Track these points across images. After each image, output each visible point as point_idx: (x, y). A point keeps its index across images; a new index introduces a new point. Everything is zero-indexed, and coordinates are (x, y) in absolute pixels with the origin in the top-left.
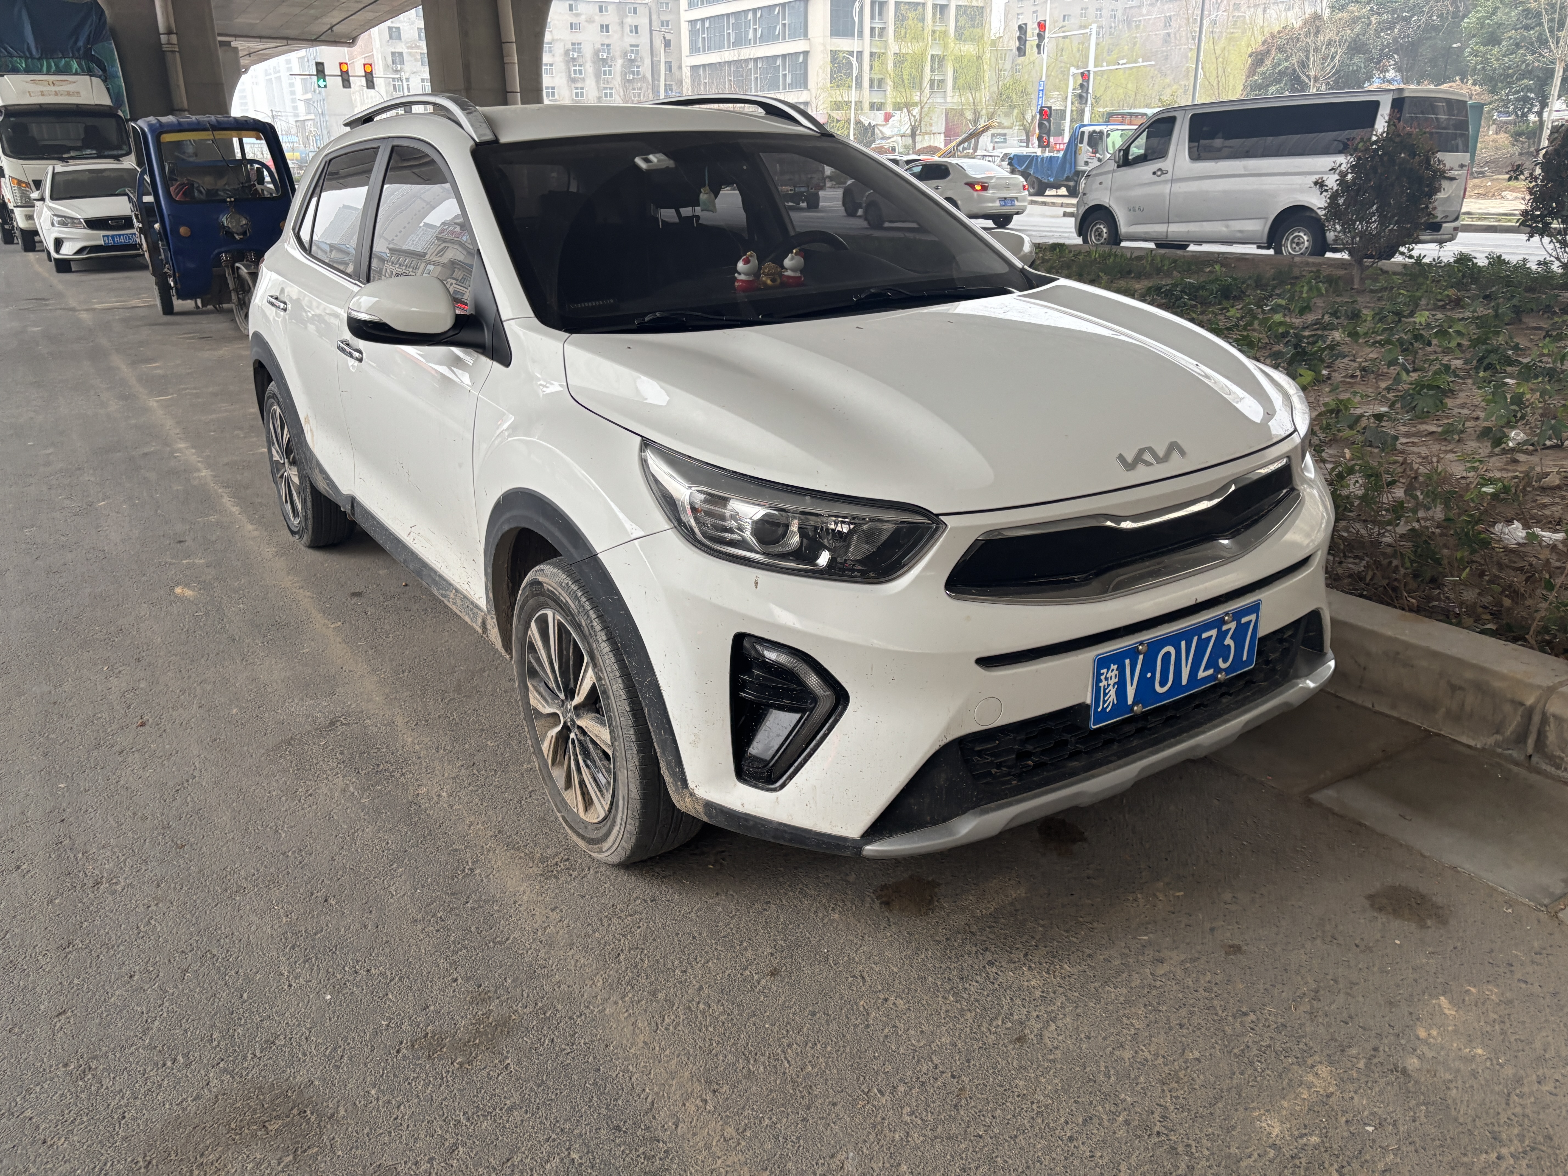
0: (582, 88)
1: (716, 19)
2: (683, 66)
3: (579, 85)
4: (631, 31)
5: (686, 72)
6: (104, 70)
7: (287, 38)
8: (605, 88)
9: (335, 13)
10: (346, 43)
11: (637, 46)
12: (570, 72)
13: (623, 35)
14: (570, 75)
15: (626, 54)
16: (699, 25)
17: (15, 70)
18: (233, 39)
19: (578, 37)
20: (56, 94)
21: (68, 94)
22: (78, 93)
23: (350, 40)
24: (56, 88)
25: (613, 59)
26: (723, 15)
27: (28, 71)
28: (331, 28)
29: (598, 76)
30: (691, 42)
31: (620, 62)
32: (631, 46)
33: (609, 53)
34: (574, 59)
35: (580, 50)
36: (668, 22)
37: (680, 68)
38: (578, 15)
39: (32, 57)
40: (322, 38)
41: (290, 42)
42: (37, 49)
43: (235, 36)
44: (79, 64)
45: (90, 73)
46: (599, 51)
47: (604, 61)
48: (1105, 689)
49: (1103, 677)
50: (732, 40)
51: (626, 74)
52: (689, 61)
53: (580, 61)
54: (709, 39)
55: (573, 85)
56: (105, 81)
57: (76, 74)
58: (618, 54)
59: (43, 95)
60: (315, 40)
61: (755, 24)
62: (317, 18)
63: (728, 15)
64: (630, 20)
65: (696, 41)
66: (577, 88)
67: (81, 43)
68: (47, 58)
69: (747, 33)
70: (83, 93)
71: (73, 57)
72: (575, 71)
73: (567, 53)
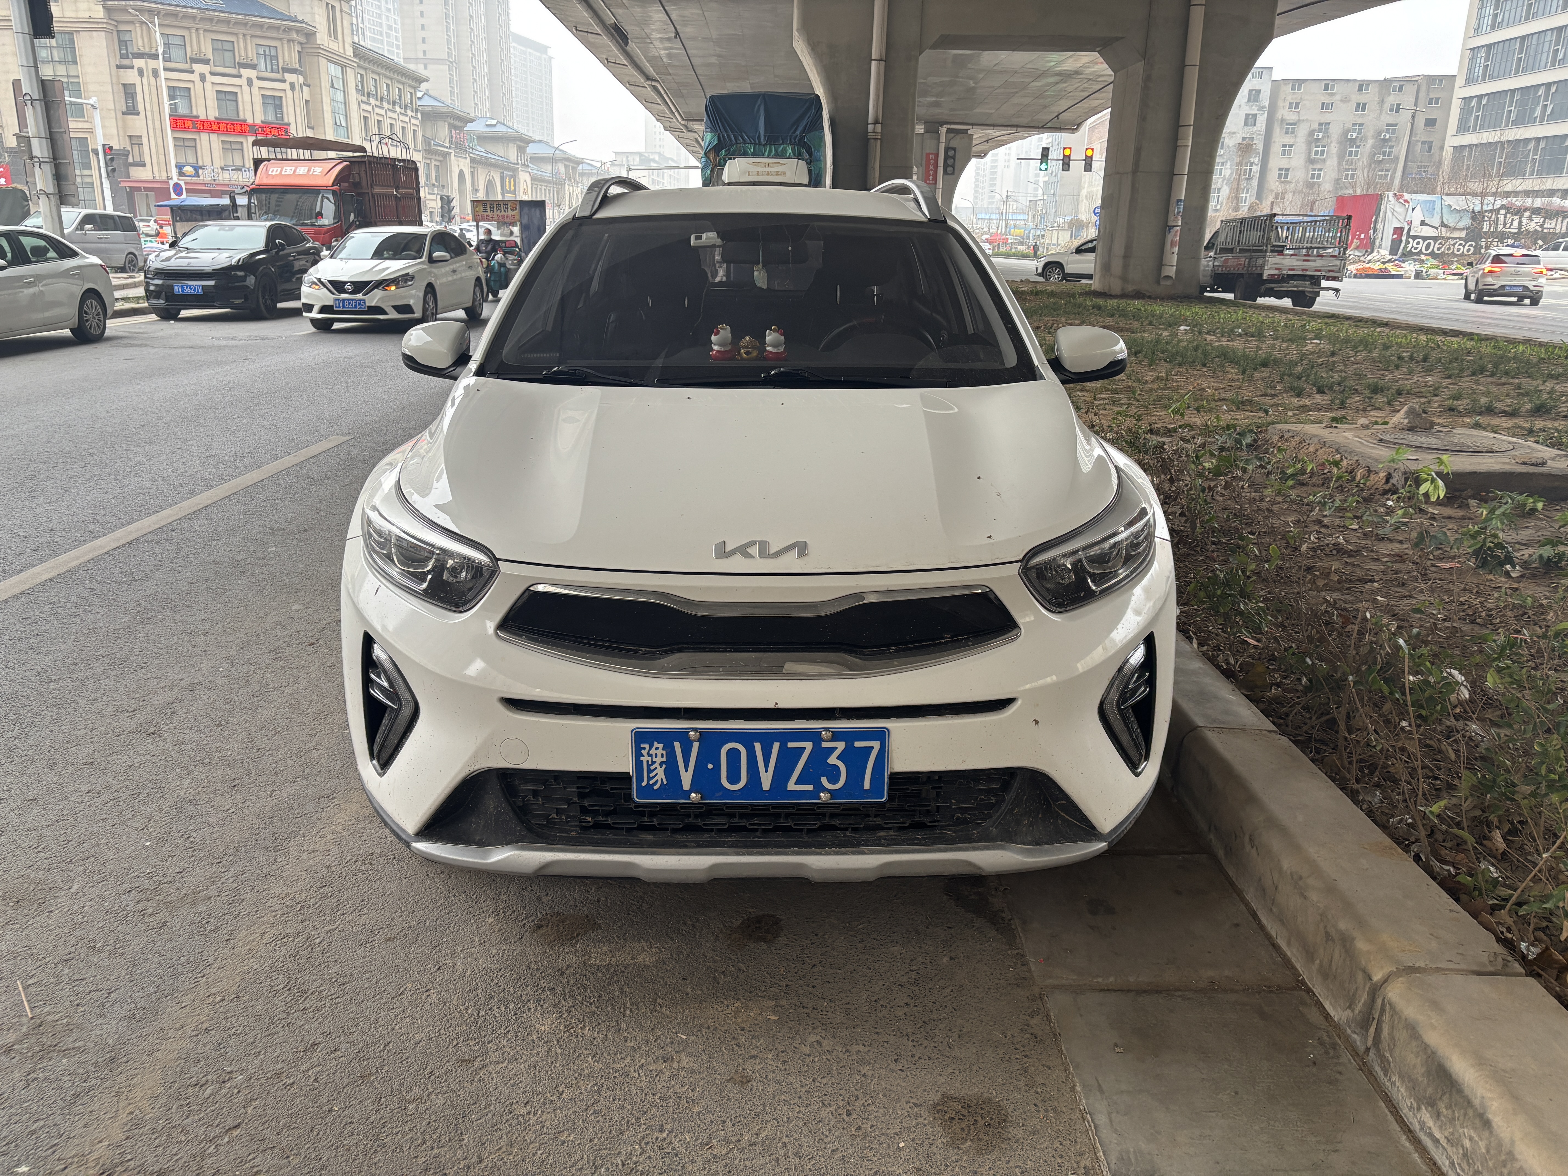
0: (1320, 170)
1: (1498, 95)
2: (1446, 146)
3: (1318, 166)
4: (1391, 110)
5: (1448, 152)
6: (810, 155)
7: (1017, 126)
8: (1348, 170)
9: (1062, 102)
10: (1070, 129)
11: (1396, 125)
12: (1310, 153)
13: (1381, 113)
14: (1309, 156)
15: (1379, 134)
16: (1474, 102)
17: (745, 154)
18: (970, 127)
19: (1327, 117)
20: (768, 174)
21: (777, 174)
22: (785, 173)
23: (1073, 126)
24: (769, 169)
25: (1364, 139)
26: (1507, 91)
27: (754, 155)
28: (1057, 116)
29: (1341, 157)
30: (1461, 120)
31: (1370, 142)
32: (1388, 125)
33: (1359, 133)
34: (1318, 140)
35: (1326, 131)
36: (1437, 100)
37: (1442, 148)
38: (1333, 94)
39: (760, 144)
40: (1049, 125)
41: (1019, 129)
42: (765, 136)
43: (973, 124)
44: (793, 150)
45: (799, 157)
46: (1348, 131)
47: (1352, 142)
48: (648, 766)
49: (644, 752)
50: (1512, 117)
51: (1375, 154)
52: (1453, 140)
53: (1324, 142)
54: (1484, 117)
55: (1311, 166)
56: (809, 163)
57: (789, 157)
58: (1370, 134)
59: (758, 174)
60: (1043, 127)
61: (1546, 100)
62: (1045, 107)
63: (1513, 91)
64: (1392, 99)
65: (1467, 120)
66: (1314, 170)
67: (798, 132)
68: (770, 145)
69: (1533, 110)
70: (788, 174)
71: (790, 143)
72: (1316, 152)
73: (1311, 133)
